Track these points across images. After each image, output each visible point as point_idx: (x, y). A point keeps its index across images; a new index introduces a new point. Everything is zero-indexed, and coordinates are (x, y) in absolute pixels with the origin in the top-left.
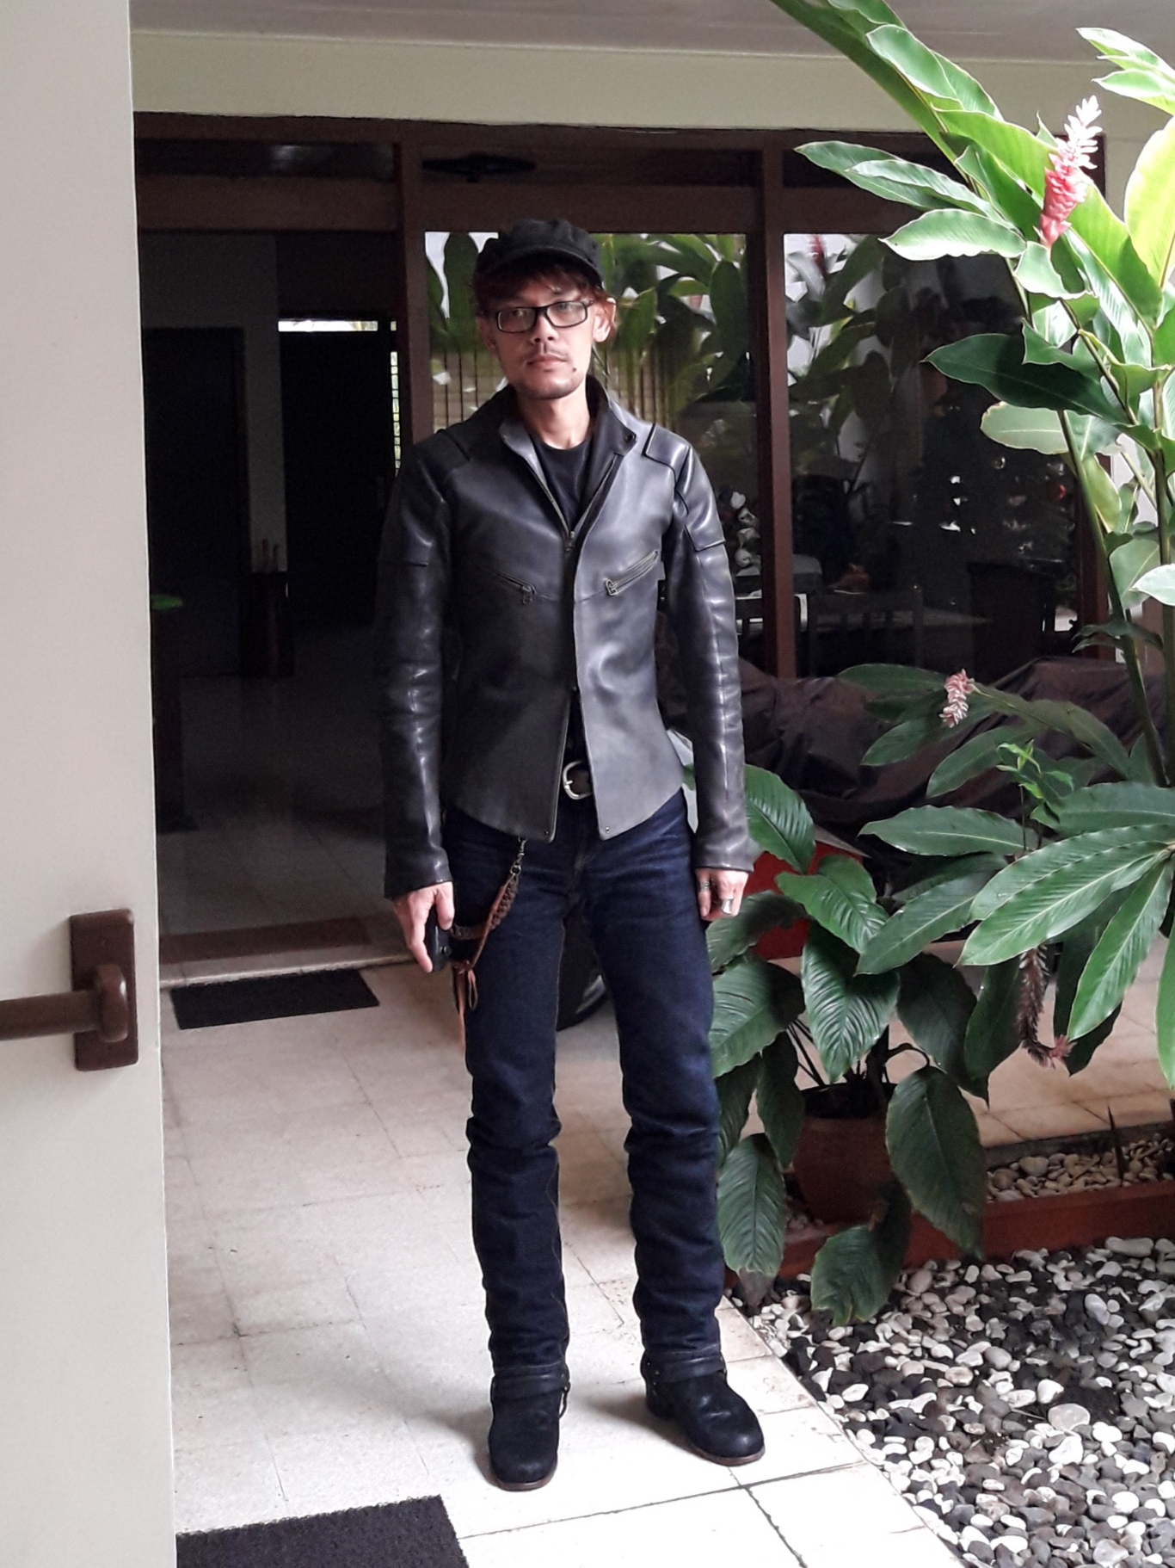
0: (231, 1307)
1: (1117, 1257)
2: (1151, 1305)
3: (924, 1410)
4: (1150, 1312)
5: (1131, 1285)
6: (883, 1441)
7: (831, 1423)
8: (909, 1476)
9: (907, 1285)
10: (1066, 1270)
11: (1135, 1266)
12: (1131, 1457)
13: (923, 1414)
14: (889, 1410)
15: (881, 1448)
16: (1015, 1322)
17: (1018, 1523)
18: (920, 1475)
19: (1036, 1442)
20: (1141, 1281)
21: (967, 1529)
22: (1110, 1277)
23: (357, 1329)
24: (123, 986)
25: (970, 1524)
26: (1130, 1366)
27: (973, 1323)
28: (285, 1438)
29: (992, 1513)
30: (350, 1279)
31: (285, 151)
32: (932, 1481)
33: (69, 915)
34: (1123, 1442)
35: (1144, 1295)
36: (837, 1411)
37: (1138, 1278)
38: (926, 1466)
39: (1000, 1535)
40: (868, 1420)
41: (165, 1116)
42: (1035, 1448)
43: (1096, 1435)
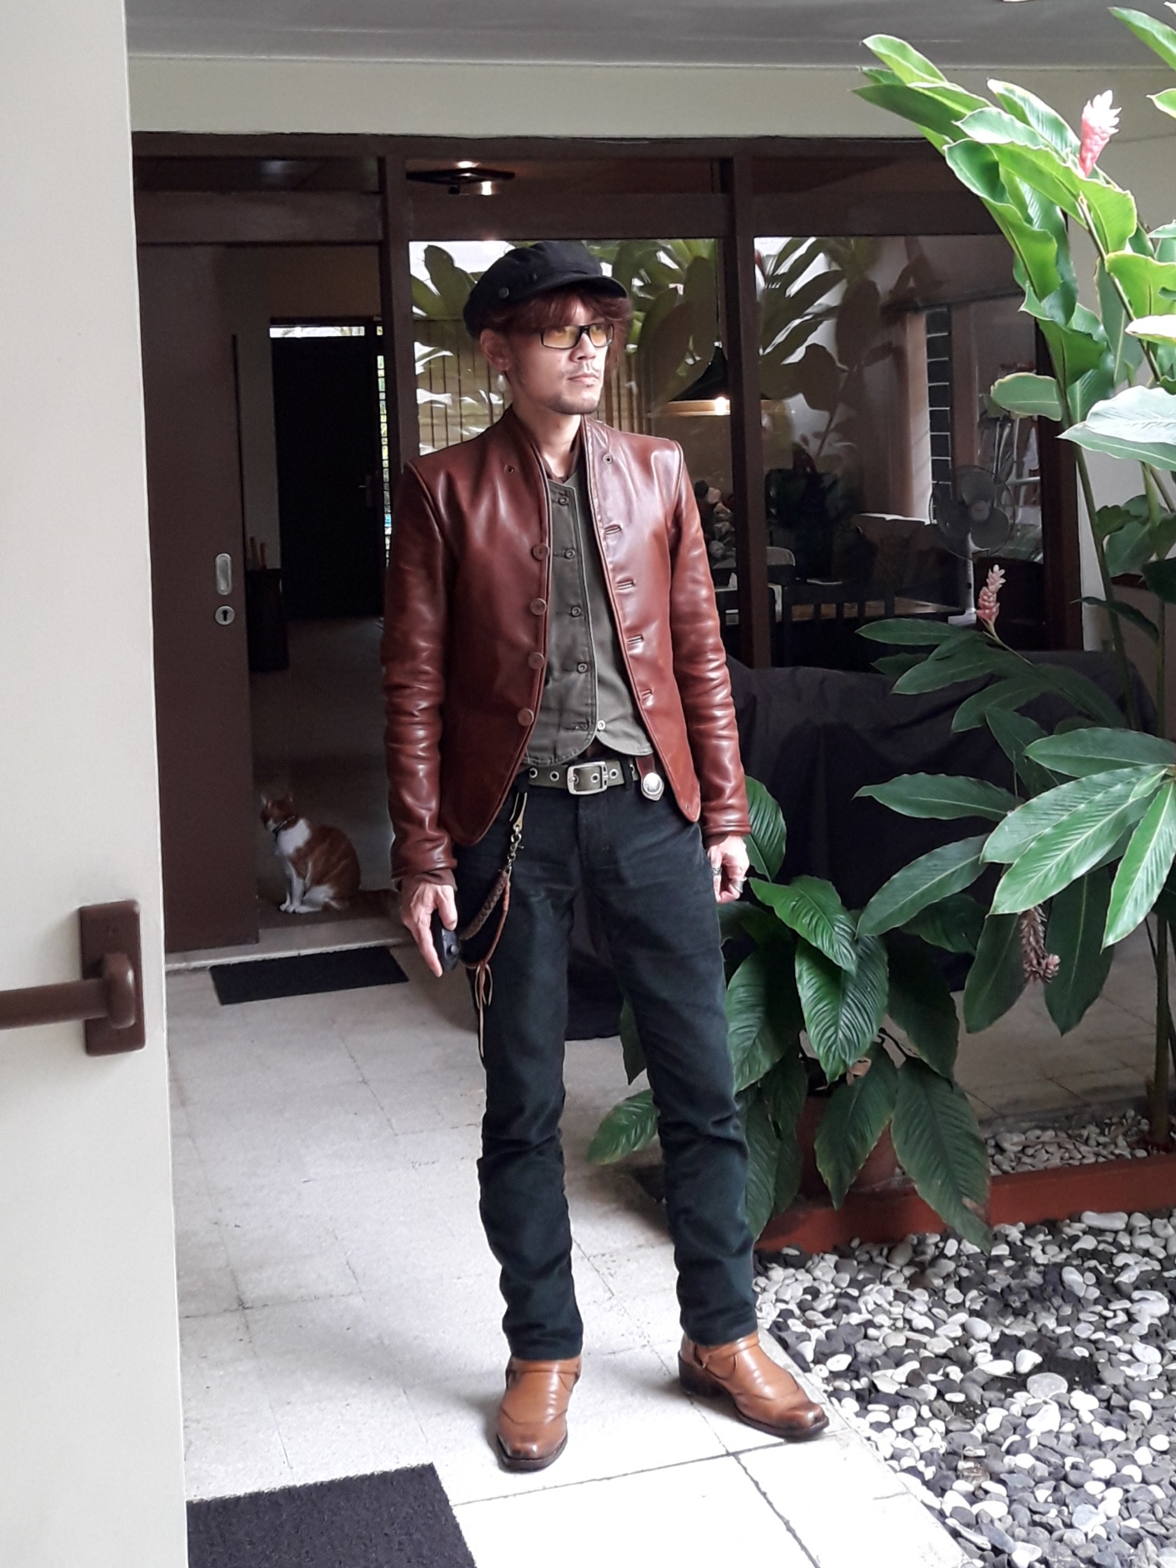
0: (234, 1279)
1: (1093, 1231)
2: (1126, 1278)
3: (907, 1378)
4: (1126, 1283)
5: (1107, 1258)
6: (866, 1409)
8: (892, 1443)
9: (888, 1258)
10: (1044, 1244)
11: (1110, 1240)
12: (1108, 1423)
13: (907, 1383)
15: (864, 1417)
16: (993, 1294)
17: (999, 1490)
19: (1016, 1410)
20: (1117, 1254)
21: (948, 1494)
22: (1085, 1250)
23: (356, 1301)
24: (130, 975)
25: (951, 1489)
26: (1106, 1336)
27: (953, 1295)
28: (290, 1406)
29: (973, 1479)
30: (349, 1253)
31: (276, 167)
32: (914, 1448)
33: (78, 906)
34: (1100, 1410)
35: (1118, 1268)
37: (1115, 1251)
38: (908, 1434)
39: (981, 1500)
40: (852, 1389)
41: (170, 1097)
42: (1014, 1415)
43: (1073, 1403)
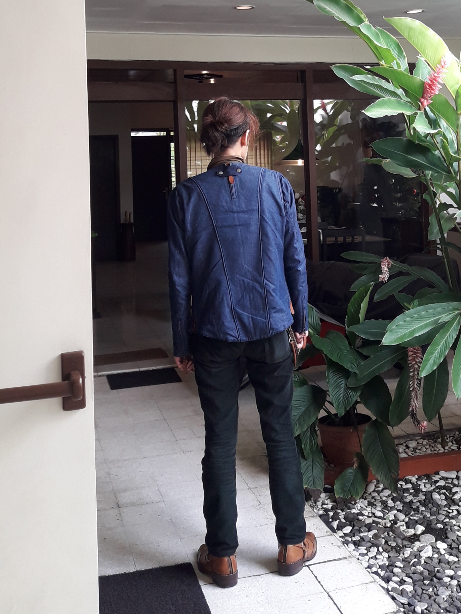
0: (116, 496)
1: (443, 478)
2: (456, 497)
3: (373, 537)
4: (456, 499)
5: (449, 489)
6: (358, 548)
7: (339, 542)
8: (368, 562)
9: (366, 489)
10: (425, 483)
11: (450, 482)
12: (451, 555)
13: (372, 538)
14: (360, 536)
15: (357, 551)
16: (405, 503)
17: (410, 580)
18: (372, 561)
19: (415, 549)
20: (453, 487)
21: (390, 583)
22: (441, 486)
23: (162, 505)
24: (81, 380)
26: (450, 520)
27: (390, 503)
28: (137, 546)
29: (400, 576)
30: (159, 486)
32: (376, 563)
33: (61, 353)
34: (448, 549)
35: (454, 493)
36: (341, 537)
37: (452, 486)
38: (374, 558)
39: (403, 584)
40: (352, 540)
42: (415, 551)
43: (438, 546)
